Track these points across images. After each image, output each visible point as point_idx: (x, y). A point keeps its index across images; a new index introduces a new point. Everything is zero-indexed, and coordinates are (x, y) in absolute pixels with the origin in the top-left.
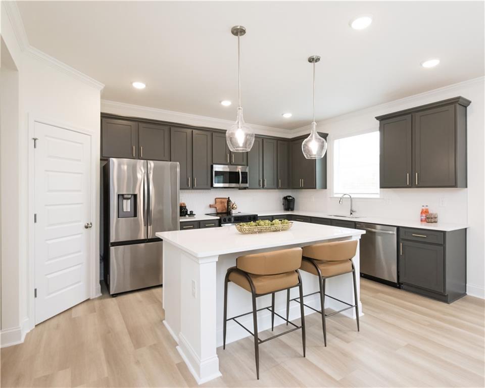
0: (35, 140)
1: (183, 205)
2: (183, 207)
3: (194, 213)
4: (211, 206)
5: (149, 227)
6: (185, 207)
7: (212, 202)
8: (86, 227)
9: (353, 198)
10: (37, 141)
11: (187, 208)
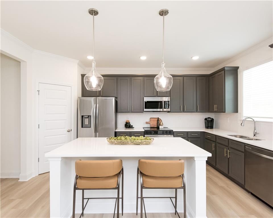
0: (39, 91)
1: (127, 122)
2: (128, 123)
3: (133, 127)
4: (147, 123)
5: (97, 133)
6: (129, 123)
7: (148, 120)
8: (68, 131)
9: (256, 121)
10: (40, 92)
11: (130, 123)
